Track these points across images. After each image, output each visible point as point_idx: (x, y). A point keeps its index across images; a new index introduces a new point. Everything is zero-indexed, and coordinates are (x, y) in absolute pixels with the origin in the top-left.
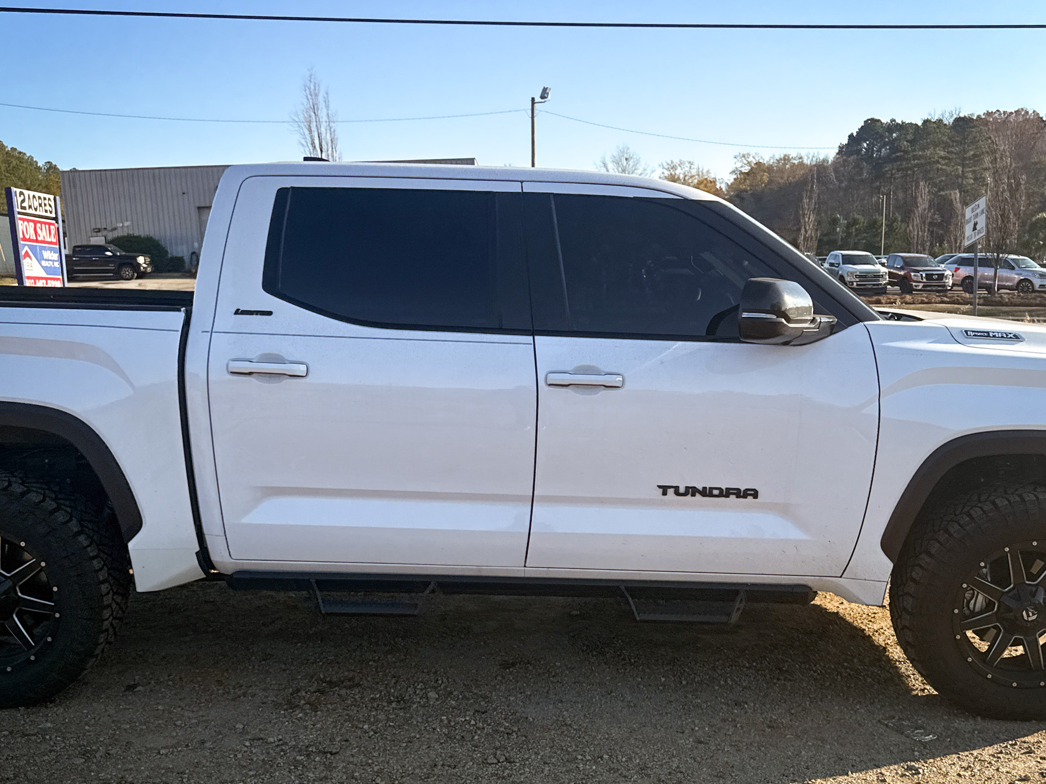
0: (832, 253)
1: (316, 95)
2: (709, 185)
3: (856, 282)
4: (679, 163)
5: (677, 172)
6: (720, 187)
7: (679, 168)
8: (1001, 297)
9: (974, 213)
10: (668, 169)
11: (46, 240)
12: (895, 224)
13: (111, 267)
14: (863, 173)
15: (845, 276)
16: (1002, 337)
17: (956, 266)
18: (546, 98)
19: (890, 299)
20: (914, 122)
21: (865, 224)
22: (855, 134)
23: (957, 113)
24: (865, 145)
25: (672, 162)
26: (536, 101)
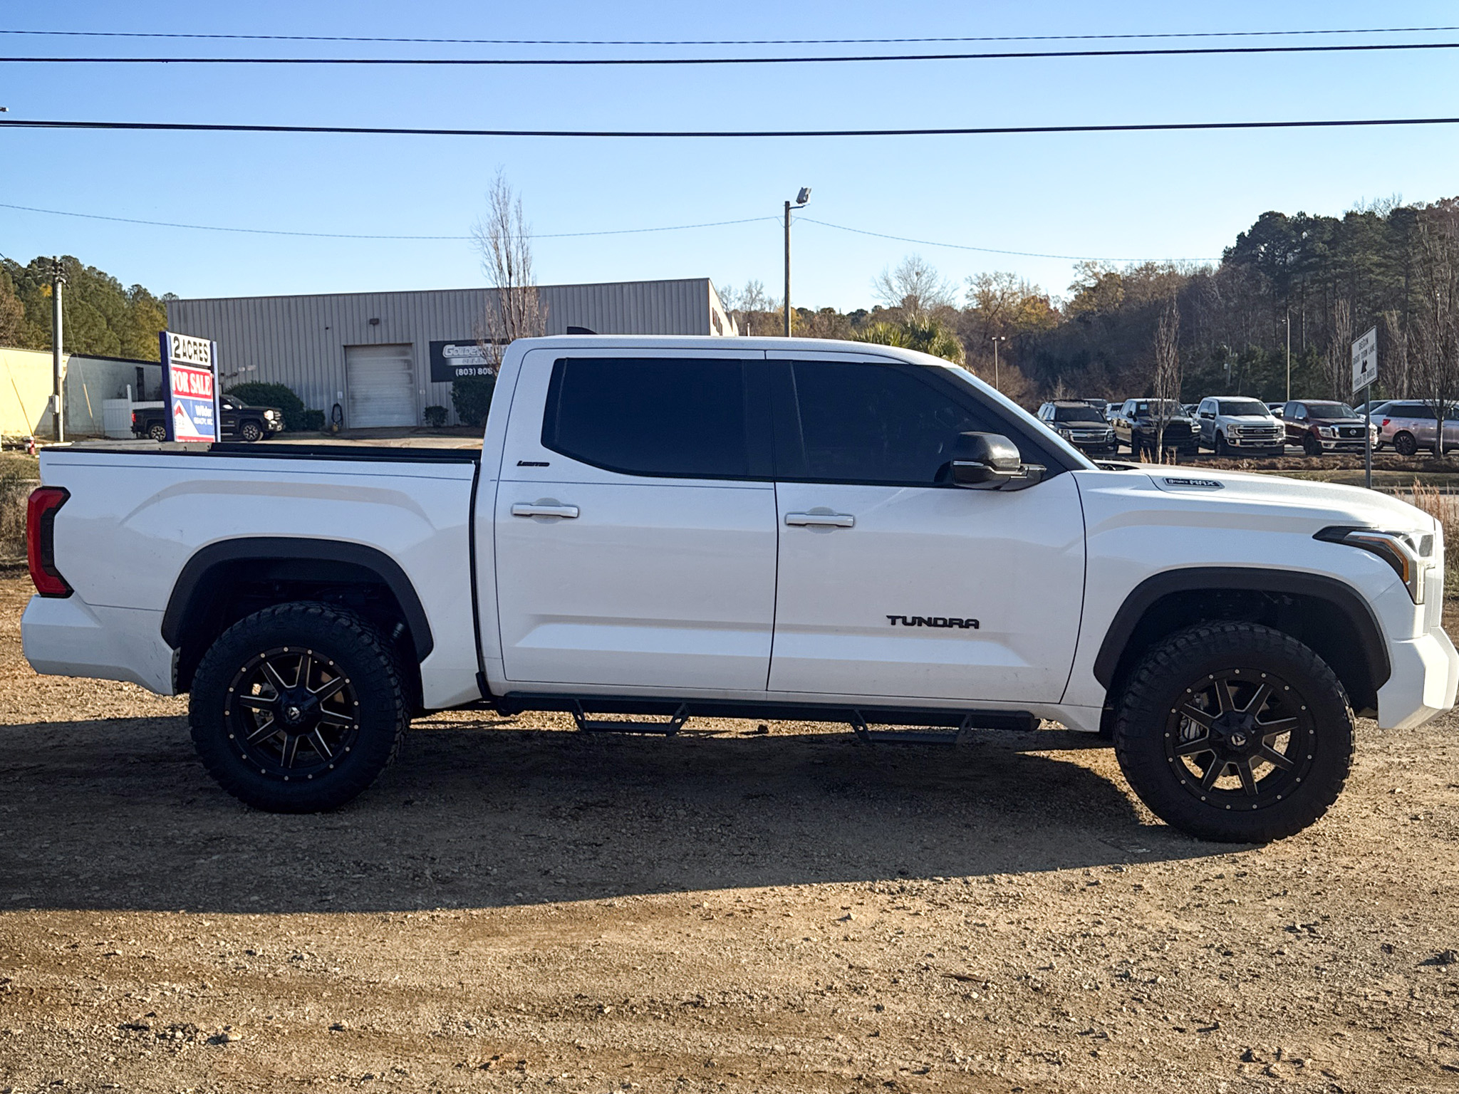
0: (1204, 399)
1: (506, 204)
2: (1038, 304)
3: (1241, 439)
4: (994, 276)
5: (992, 288)
6: (1055, 308)
7: (994, 283)
8: (1449, 460)
9: (1362, 350)
10: (978, 285)
11: (200, 393)
12: (1308, 358)
13: (231, 424)
14: (1260, 286)
15: (1225, 431)
16: (1203, 484)
17: (1385, 417)
18: (805, 202)
19: (1288, 462)
20: (1332, 216)
21: (1265, 358)
22: (1247, 234)
23: (1396, 202)
24: (1263, 249)
25: (984, 275)
26: (791, 206)
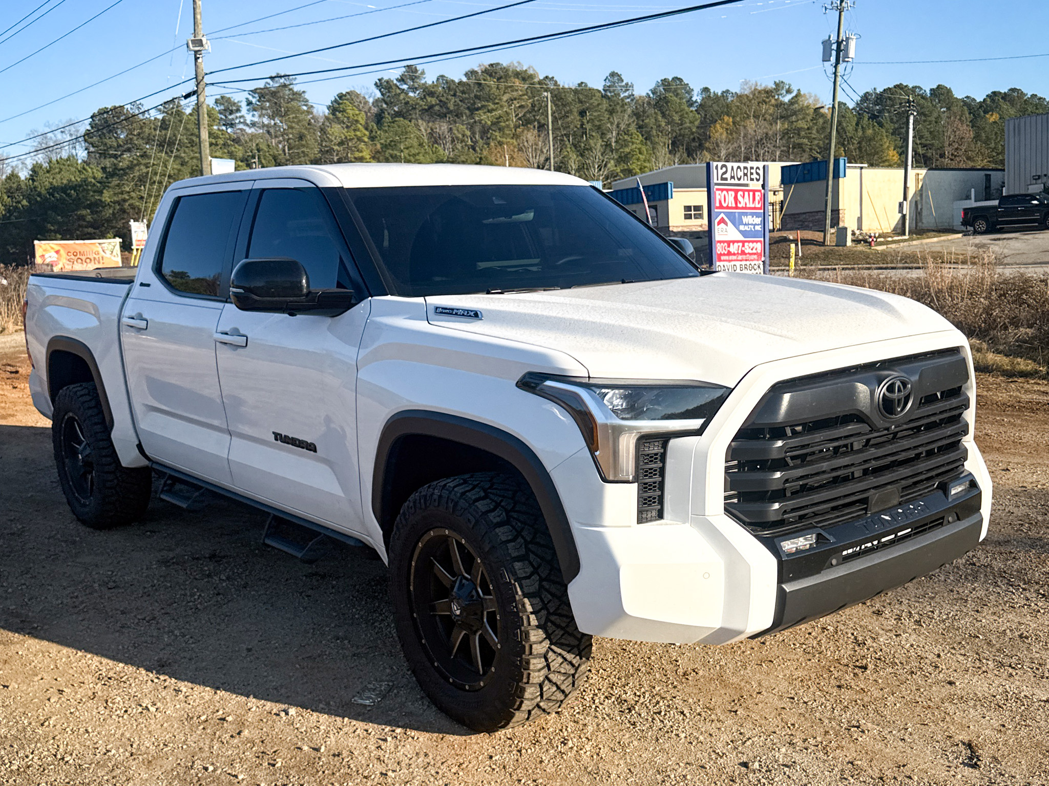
11: (748, 206)
13: (1037, 216)
16: (463, 315)
